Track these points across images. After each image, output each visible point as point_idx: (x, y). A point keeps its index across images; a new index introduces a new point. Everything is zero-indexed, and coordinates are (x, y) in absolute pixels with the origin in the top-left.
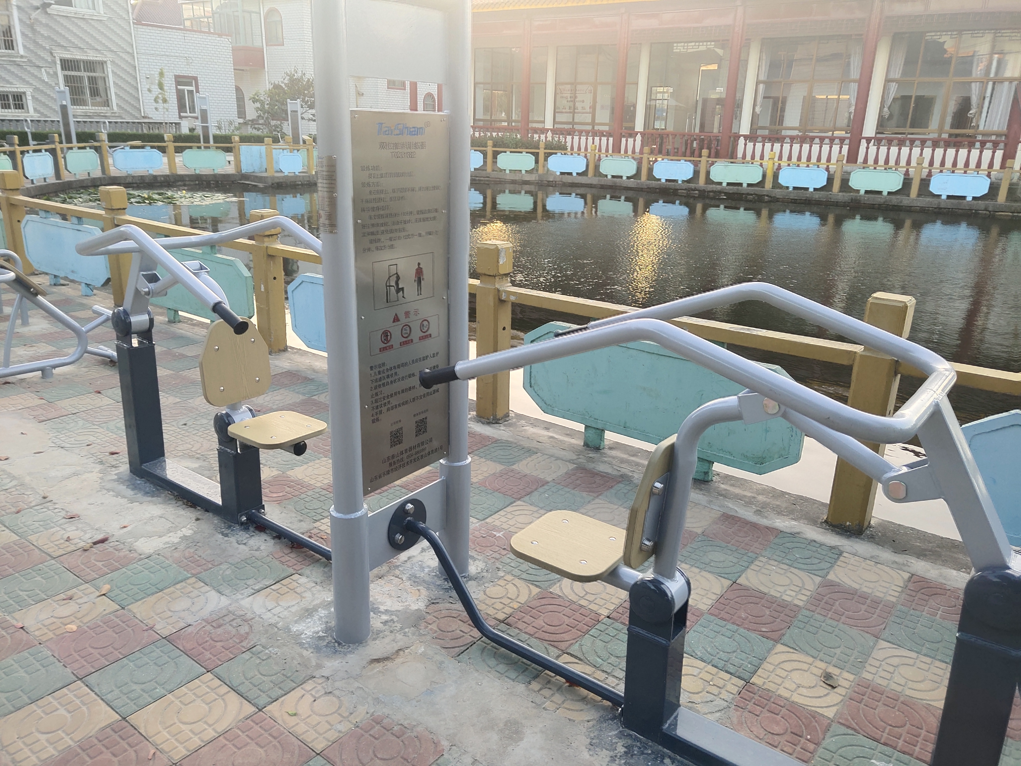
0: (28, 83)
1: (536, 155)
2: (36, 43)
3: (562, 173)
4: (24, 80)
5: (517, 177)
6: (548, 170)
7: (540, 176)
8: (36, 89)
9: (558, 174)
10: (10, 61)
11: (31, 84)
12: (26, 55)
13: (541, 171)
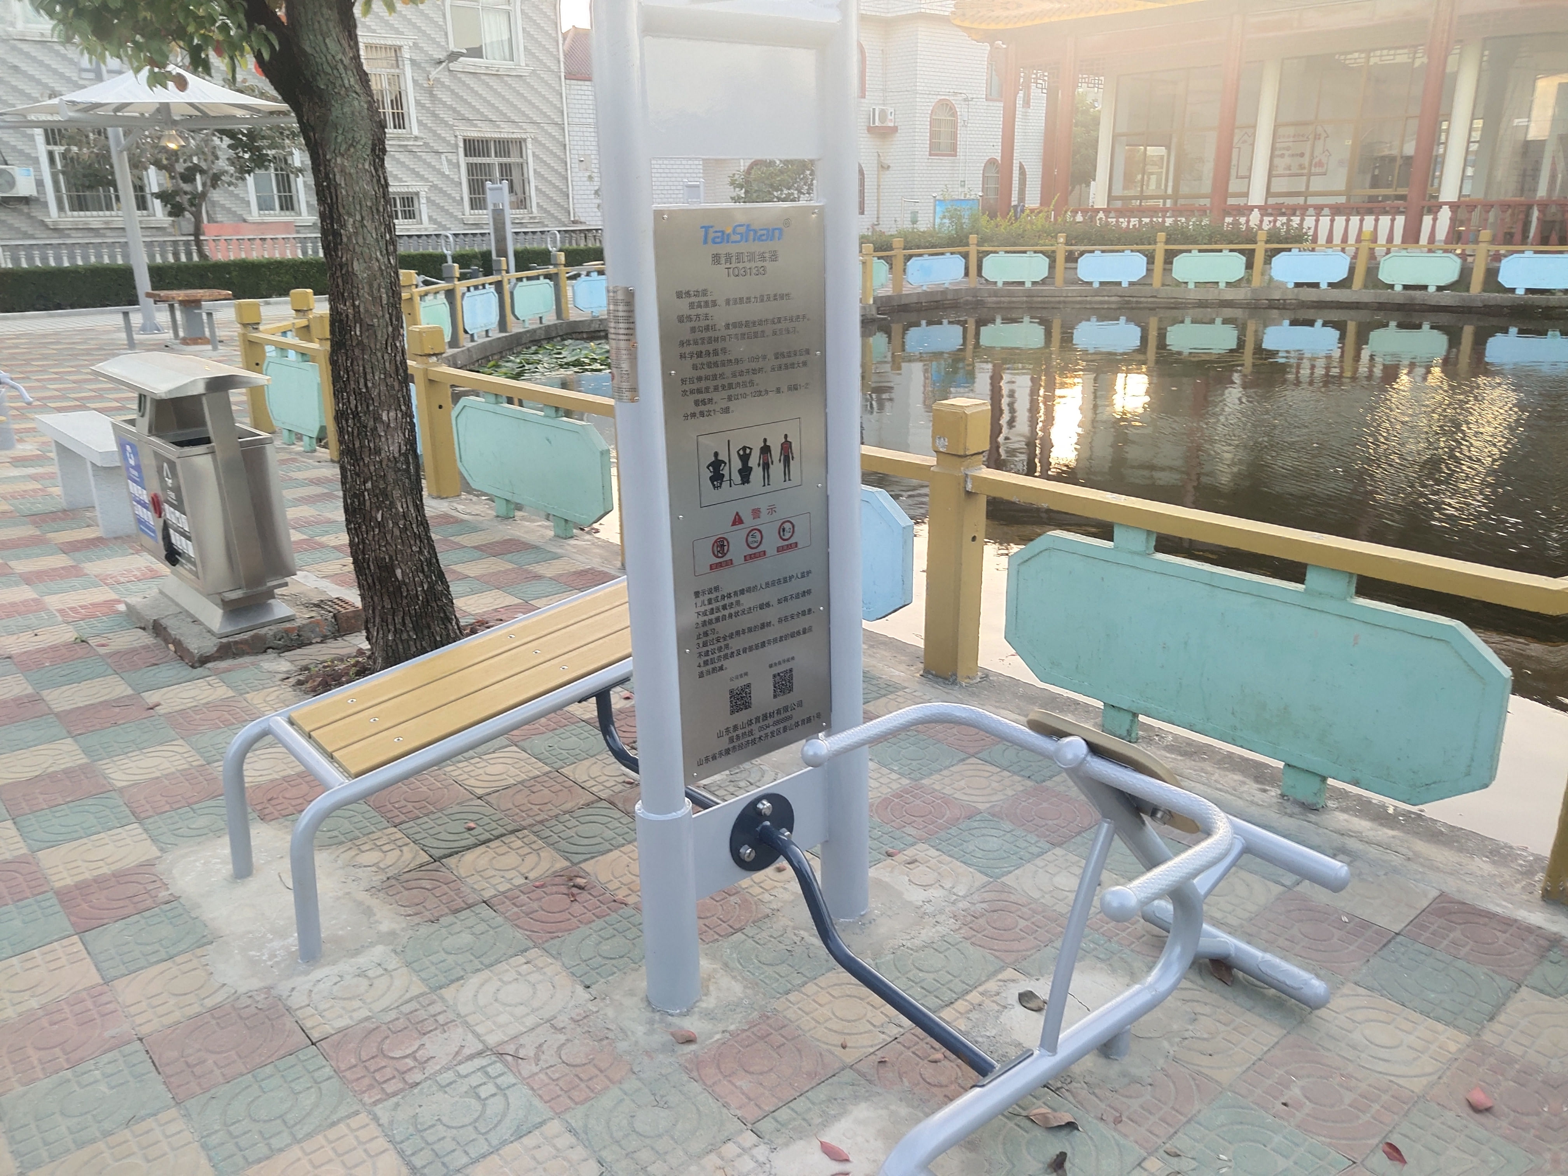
0: (423, 178)
1: (1250, 255)
2: (435, 115)
3: (1298, 285)
4: (417, 174)
5: (1211, 295)
6: (1271, 279)
7: (1254, 291)
8: (434, 187)
9: (1291, 285)
10: (400, 146)
11: (427, 180)
12: (422, 135)
13: (1256, 281)
